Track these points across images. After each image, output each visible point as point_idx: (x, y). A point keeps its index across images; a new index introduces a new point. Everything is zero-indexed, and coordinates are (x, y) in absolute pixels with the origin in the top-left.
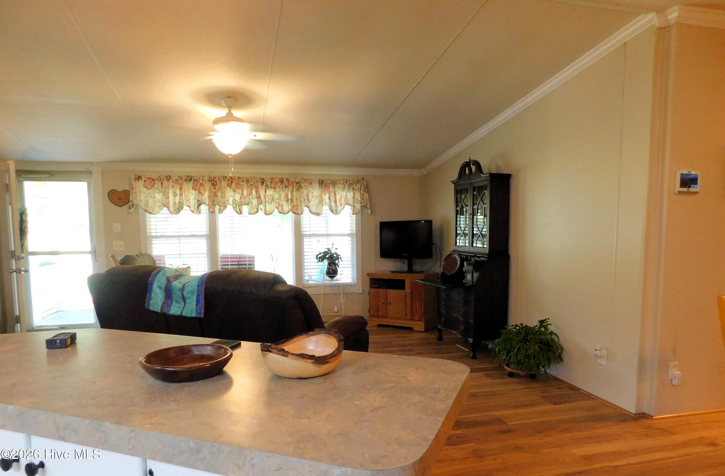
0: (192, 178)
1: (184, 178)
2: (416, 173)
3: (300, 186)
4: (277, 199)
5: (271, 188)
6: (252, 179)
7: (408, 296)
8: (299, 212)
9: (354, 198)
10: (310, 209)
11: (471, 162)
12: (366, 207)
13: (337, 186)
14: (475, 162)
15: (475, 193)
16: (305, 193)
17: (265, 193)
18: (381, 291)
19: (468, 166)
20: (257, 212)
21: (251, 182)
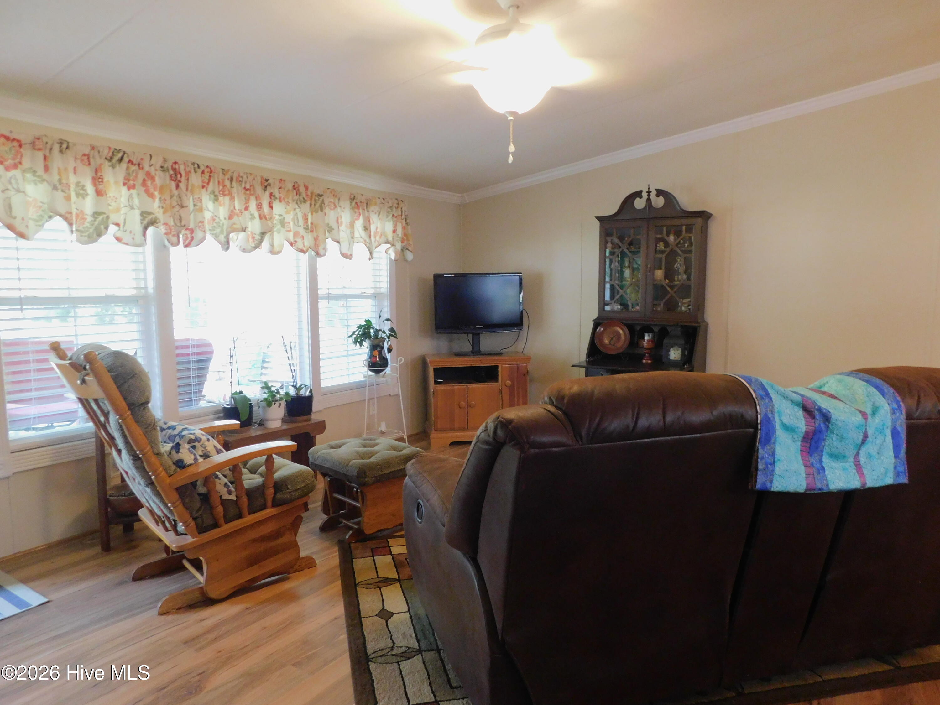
0: (126, 155)
1: (106, 153)
2: (455, 198)
3: (323, 202)
4: (289, 223)
5: (280, 201)
6: (247, 177)
7: (506, 391)
8: (321, 252)
9: (394, 232)
10: (340, 247)
11: (651, 192)
12: (407, 249)
13: (372, 208)
14: (660, 193)
15: (659, 236)
16: (331, 215)
17: (271, 209)
18: (458, 387)
19: (641, 197)
20: (255, 248)
21: (246, 183)
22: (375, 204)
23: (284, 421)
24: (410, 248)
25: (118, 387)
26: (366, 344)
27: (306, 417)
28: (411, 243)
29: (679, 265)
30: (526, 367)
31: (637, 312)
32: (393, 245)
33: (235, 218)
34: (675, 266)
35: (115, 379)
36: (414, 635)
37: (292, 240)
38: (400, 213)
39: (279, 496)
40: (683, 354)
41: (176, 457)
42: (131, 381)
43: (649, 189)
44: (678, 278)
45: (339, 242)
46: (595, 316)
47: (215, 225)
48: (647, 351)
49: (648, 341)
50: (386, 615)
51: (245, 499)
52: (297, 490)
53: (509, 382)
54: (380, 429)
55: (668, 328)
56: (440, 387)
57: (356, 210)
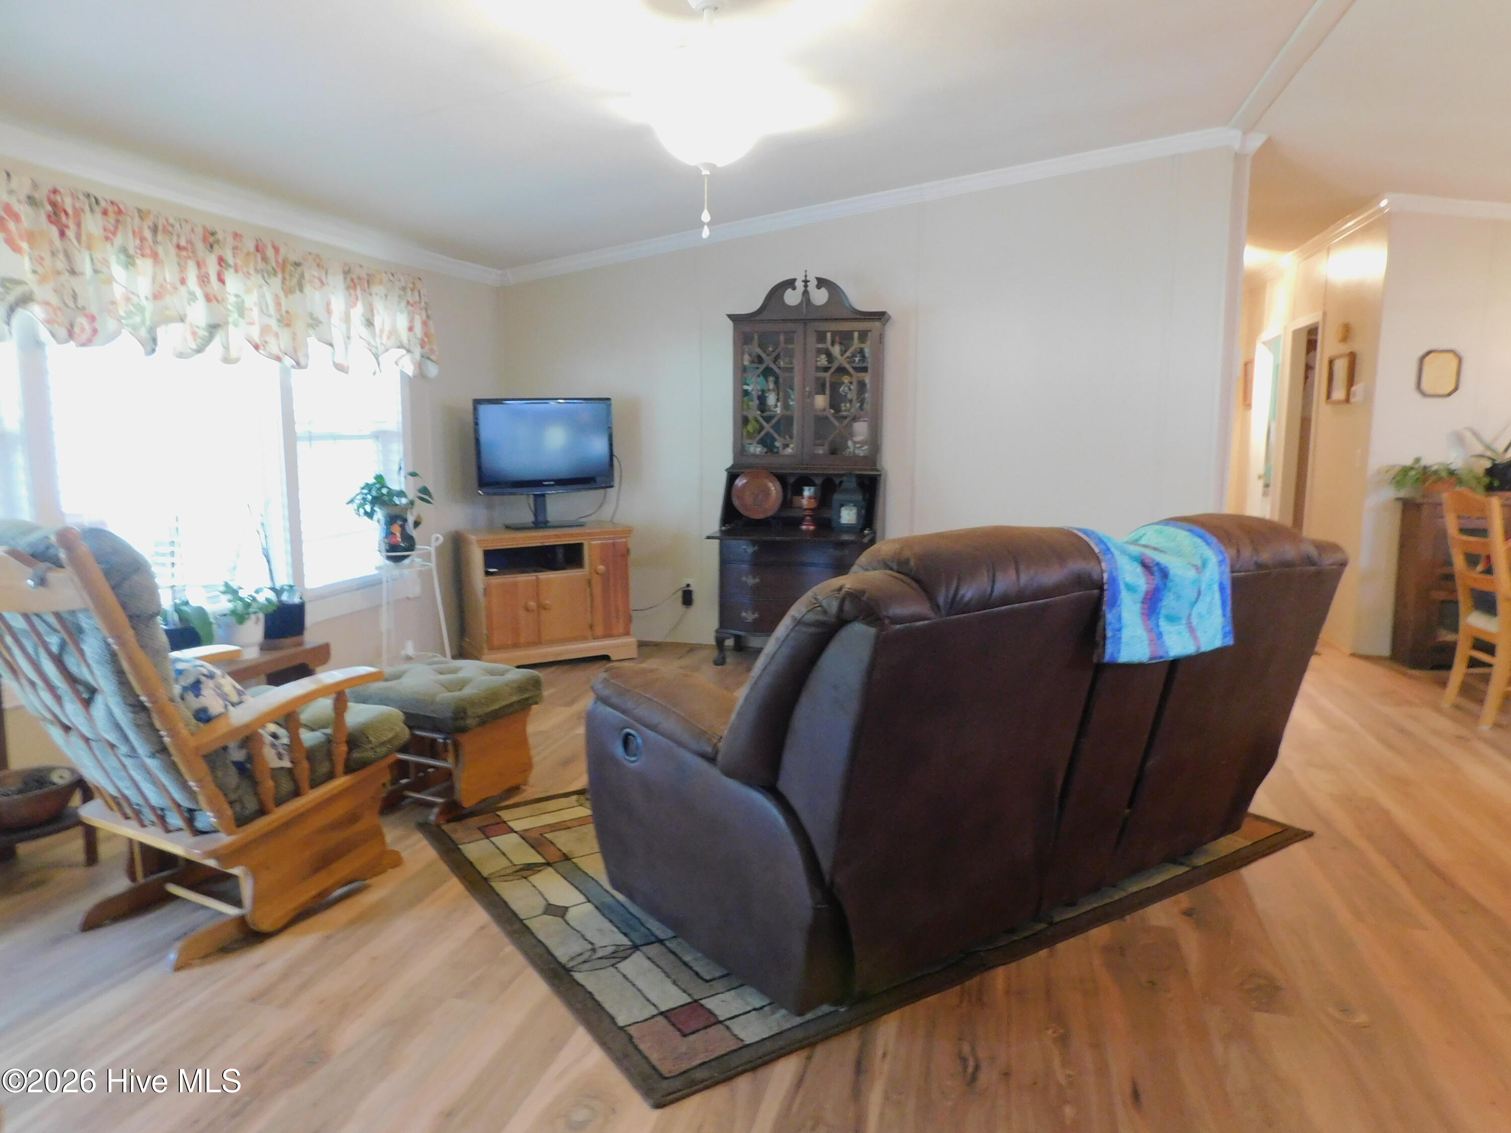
2: (492, 277)
3: (302, 276)
4: (251, 310)
5: (236, 271)
6: (181, 225)
7: (597, 581)
8: (302, 361)
9: (411, 329)
10: (333, 355)
11: (809, 281)
12: (429, 358)
13: (375, 289)
14: (822, 283)
15: (820, 346)
16: (314, 297)
17: (221, 284)
18: (523, 579)
19: (794, 289)
20: (199, 350)
21: (179, 236)
22: (381, 282)
23: (263, 648)
24: (433, 357)
25: (113, 588)
26: (380, 514)
27: (295, 639)
28: (435, 348)
29: (847, 388)
30: (626, 544)
31: (790, 456)
32: (409, 351)
33: (168, 300)
34: (841, 389)
35: (107, 574)
36: (615, 929)
37: (256, 338)
38: (417, 299)
39: (356, 755)
40: (859, 515)
41: (195, 703)
42: (135, 577)
43: (806, 276)
44: (846, 406)
45: (331, 345)
46: (728, 462)
47: (132, 308)
48: (807, 513)
49: (810, 498)
50: (559, 912)
51: (305, 765)
52: (383, 744)
53: (601, 568)
54: (403, 653)
55: (834, 478)
56: (496, 580)
57: (352, 292)
